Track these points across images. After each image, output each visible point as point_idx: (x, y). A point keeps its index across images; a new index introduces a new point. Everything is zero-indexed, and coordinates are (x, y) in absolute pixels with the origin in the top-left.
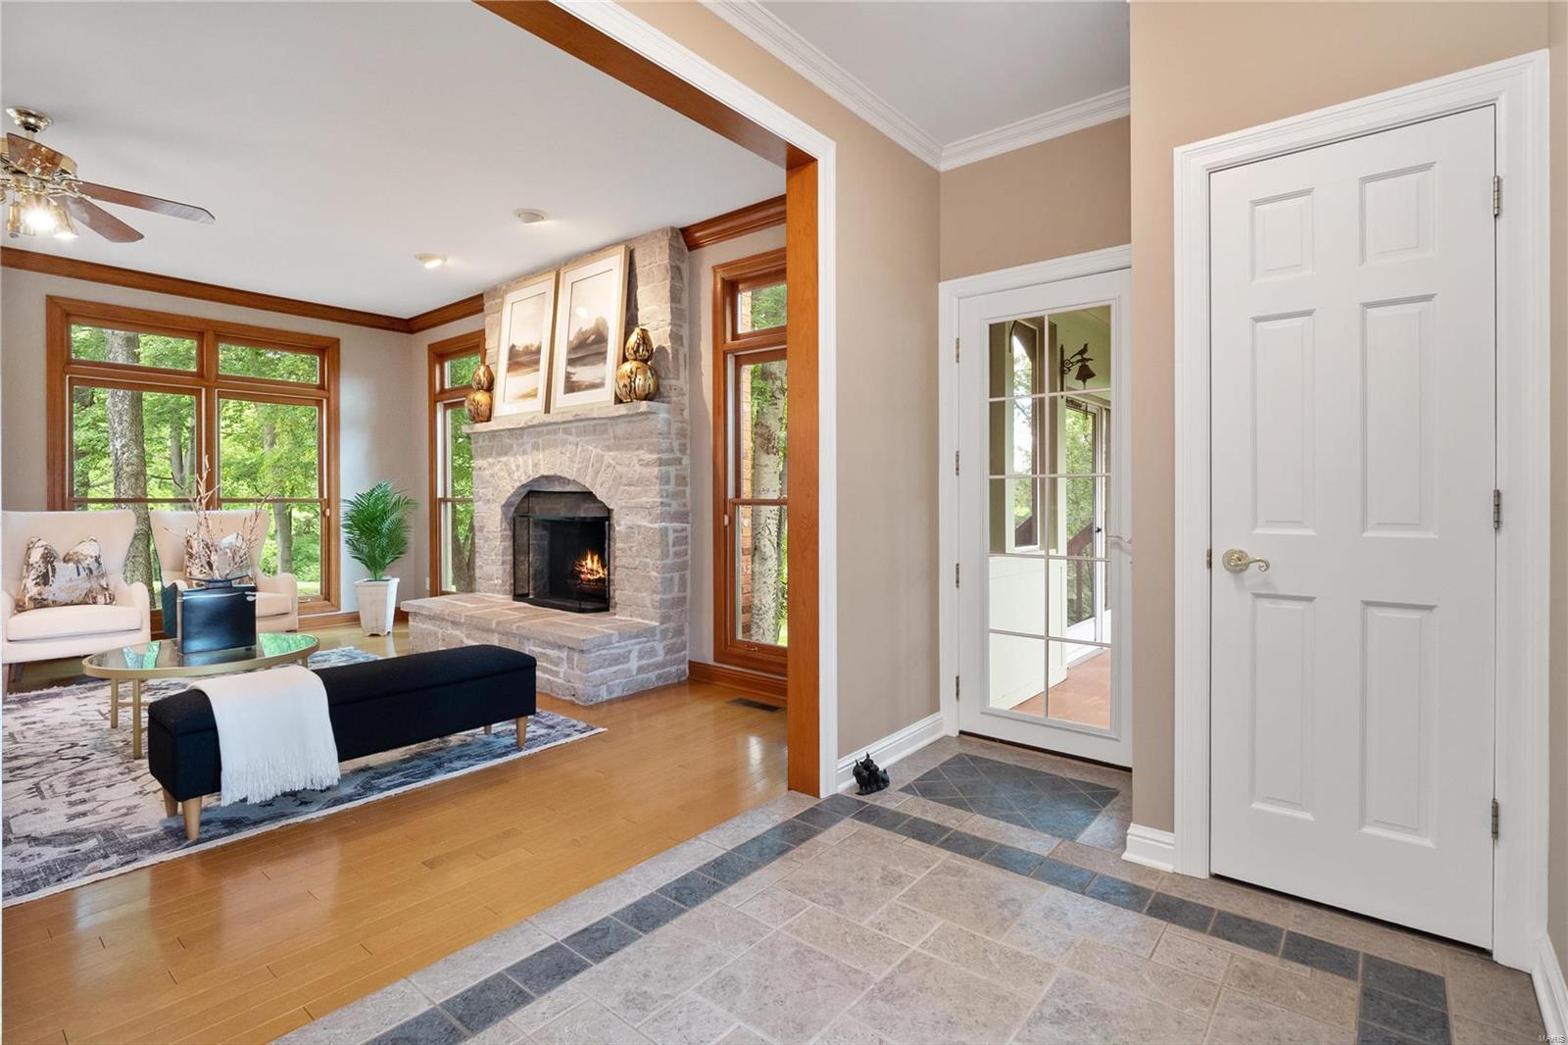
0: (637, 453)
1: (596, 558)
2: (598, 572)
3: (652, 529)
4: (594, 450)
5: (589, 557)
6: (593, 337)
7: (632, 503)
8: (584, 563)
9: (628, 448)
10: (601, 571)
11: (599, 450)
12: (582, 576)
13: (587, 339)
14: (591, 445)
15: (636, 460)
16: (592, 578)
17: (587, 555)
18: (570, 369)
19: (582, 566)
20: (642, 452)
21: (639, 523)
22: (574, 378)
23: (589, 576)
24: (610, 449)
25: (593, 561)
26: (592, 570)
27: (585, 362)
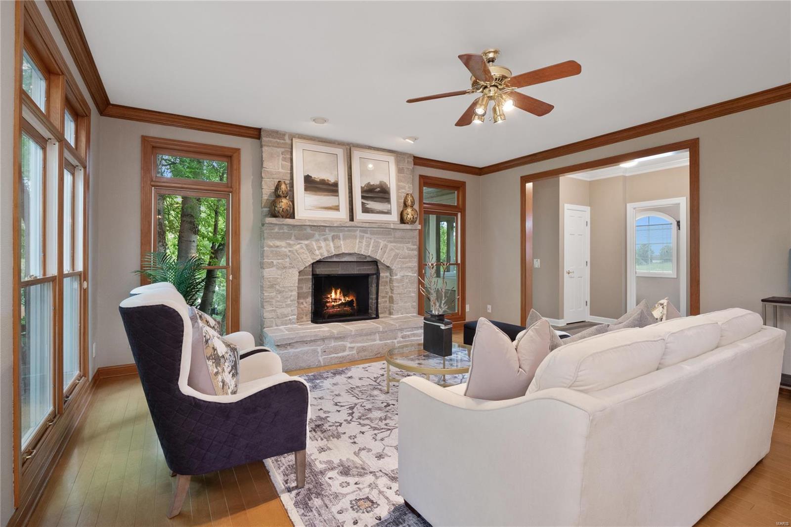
0: (406, 245)
1: (338, 291)
2: (340, 300)
3: (413, 276)
4: (382, 242)
5: (333, 291)
6: (378, 189)
7: (405, 266)
8: (329, 296)
9: (401, 242)
10: (343, 299)
11: (385, 242)
12: (328, 304)
13: (375, 189)
14: (381, 240)
15: (405, 247)
16: (335, 304)
17: (331, 290)
18: (365, 201)
19: (328, 298)
20: (410, 245)
21: (406, 274)
22: (368, 206)
23: (333, 303)
24: (391, 242)
25: (336, 293)
26: (336, 299)
27: (375, 200)
